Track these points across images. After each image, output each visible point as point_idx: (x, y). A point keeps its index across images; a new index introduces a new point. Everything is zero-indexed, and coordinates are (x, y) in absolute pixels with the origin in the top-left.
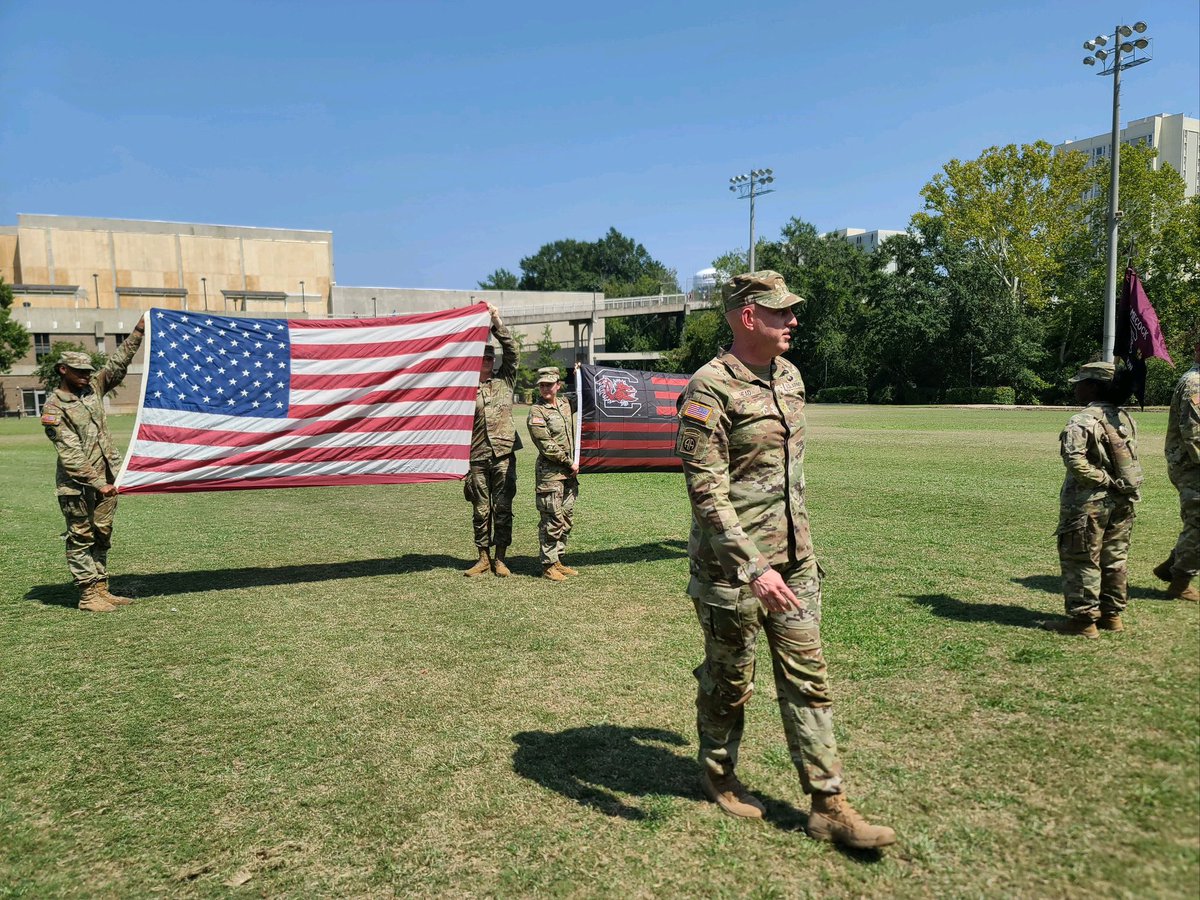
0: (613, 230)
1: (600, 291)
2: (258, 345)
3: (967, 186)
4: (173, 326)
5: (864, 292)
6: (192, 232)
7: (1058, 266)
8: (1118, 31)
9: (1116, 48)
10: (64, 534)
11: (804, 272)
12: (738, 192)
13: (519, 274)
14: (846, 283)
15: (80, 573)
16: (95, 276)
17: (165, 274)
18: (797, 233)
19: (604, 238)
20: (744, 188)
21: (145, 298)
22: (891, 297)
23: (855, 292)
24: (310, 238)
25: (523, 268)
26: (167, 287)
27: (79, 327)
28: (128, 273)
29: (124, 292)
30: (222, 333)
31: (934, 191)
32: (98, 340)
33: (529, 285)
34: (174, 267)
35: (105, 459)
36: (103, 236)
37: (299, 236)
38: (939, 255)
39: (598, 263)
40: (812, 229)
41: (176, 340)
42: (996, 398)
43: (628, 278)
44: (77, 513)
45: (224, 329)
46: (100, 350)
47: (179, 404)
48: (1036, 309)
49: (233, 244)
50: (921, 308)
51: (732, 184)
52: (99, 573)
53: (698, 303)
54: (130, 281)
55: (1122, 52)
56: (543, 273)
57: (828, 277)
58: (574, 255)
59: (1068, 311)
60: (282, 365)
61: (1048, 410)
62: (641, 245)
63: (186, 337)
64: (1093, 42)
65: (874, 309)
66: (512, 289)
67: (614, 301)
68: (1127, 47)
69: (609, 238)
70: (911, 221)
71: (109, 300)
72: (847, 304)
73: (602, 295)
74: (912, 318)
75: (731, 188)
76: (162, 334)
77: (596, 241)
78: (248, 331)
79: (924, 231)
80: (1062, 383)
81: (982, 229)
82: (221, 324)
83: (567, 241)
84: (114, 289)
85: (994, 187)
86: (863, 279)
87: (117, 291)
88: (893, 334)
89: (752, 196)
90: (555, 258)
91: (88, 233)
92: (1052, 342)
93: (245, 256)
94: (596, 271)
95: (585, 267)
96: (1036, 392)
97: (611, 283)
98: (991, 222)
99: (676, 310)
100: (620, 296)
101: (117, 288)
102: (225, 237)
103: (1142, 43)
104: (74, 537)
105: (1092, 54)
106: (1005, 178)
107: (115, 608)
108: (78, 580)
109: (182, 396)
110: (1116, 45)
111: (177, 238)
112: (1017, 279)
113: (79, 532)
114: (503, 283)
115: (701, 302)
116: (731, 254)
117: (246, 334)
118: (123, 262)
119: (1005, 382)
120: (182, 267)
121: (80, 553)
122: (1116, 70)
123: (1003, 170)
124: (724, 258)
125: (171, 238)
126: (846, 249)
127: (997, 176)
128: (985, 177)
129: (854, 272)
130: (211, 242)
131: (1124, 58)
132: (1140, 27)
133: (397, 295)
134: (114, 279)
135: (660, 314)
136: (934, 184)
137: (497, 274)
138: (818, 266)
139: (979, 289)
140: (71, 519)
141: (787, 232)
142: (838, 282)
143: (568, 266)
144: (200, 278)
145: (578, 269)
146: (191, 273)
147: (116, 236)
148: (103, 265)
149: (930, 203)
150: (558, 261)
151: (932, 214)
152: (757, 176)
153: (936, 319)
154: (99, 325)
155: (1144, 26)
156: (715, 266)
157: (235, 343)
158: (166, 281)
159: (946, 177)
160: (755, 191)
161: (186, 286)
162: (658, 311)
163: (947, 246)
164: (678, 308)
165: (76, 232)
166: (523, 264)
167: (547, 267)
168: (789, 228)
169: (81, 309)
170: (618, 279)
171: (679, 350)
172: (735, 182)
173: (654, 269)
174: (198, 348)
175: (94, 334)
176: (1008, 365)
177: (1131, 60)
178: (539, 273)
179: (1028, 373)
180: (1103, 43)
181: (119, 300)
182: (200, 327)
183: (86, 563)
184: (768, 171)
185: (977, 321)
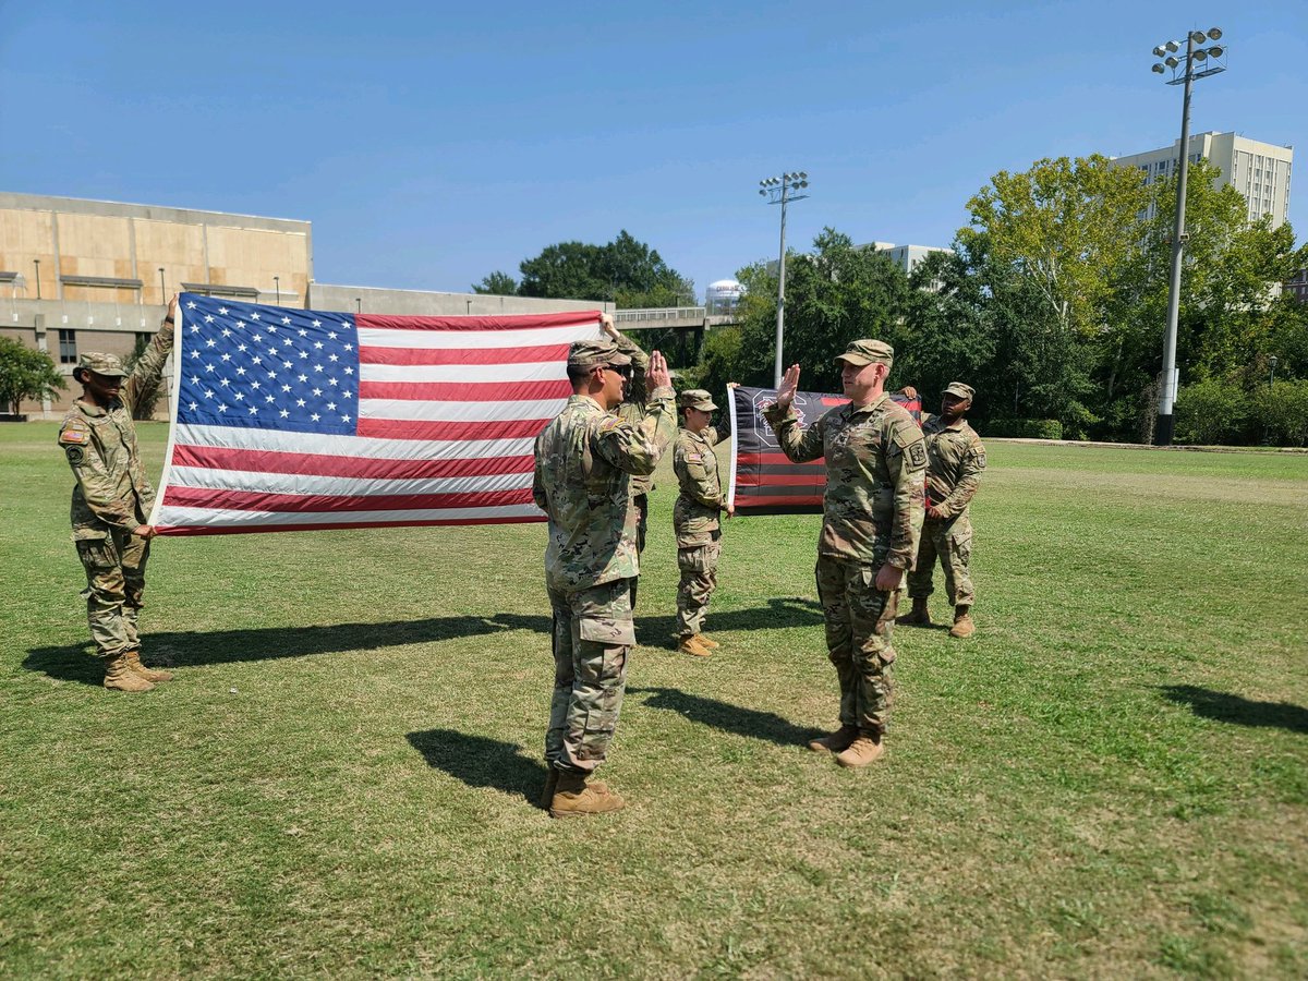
0: (624, 233)
1: (610, 300)
2: (319, 345)
3: (1017, 201)
4: (209, 319)
5: (903, 312)
6: (148, 215)
7: (1111, 291)
8: (1190, 36)
9: (1188, 56)
10: (85, 592)
11: (837, 288)
12: (768, 197)
13: (518, 278)
14: (883, 301)
15: (107, 641)
16: (36, 262)
17: (117, 262)
18: (831, 245)
19: (614, 242)
20: (775, 193)
21: (92, 289)
22: (933, 319)
23: (892, 312)
24: (284, 228)
25: (523, 272)
26: (119, 277)
27: (16, 319)
28: (73, 260)
29: (69, 281)
30: (272, 329)
31: (981, 204)
32: (39, 335)
33: (529, 290)
34: (127, 255)
35: (135, 493)
36: (45, 217)
37: (273, 225)
38: (986, 275)
39: (607, 270)
40: (847, 241)
41: (214, 337)
42: (1043, 432)
43: (640, 287)
44: (101, 562)
45: (275, 325)
46: (41, 347)
47: (219, 418)
48: (1086, 337)
49: (195, 231)
50: (965, 332)
51: (762, 188)
52: (131, 640)
53: (718, 317)
54: (75, 269)
55: (1195, 61)
56: (546, 278)
57: (863, 294)
58: (580, 260)
59: (1120, 340)
60: (349, 371)
61: (1096, 446)
62: (654, 252)
63: (227, 332)
64: (1163, 48)
65: (913, 331)
66: (510, 294)
67: (626, 312)
68: (1200, 55)
69: (620, 242)
70: (956, 237)
71: (51, 290)
72: (883, 324)
73: (614, 304)
74: (956, 343)
75: (761, 192)
76: (195, 329)
77: (605, 245)
78: (305, 328)
79: (970, 248)
80: (1111, 417)
81: (1032, 248)
82: (270, 318)
83: (573, 243)
84: (58, 278)
85: (1045, 202)
86: (901, 298)
87: (61, 280)
88: (936, 360)
89: (783, 202)
90: (559, 262)
91: (28, 213)
92: (1101, 374)
93: (208, 245)
94: (604, 278)
95: (593, 273)
96: (1083, 425)
97: (621, 292)
98: (1041, 240)
99: (695, 324)
100: (631, 307)
101: (61, 276)
102: (187, 223)
103: (1217, 52)
104: (98, 594)
105: (1162, 61)
106: (1057, 193)
107: (152, 685)
108: (104, 650)
109: (223, 408)
110: (1189, 52)
111: (131, 222)
112: (1066, 304)
113: (105, 587)
114: (499, 286)
115: (722, 317)
116: (756, 265)
117: (303, 332)
118: (68, 248)
119: (1052, 415)
120: (136, 256)
121: (107, 614)
122: (1187, 80)
123: (1055, 185)
124: (748, 269)
125: (123, 222)
126: (883, 264)
127: (1048, 191)
128: (1036, 192)
129: (891, 290)
130: (170, 227)
131: (1197, 68)
132: (1215, 33)
133: (383, 297)
134: (58, 266)
135: (676, 329)
136: (981, 197)
137: (493, 277)
138: (852, 282)
139: (1027, 313)
140: (93, 570)
141: (820, 244)
142: (873, 300)
143: (573, 272)
144: (157, 269)
145: (585, 275)
146: (147, 262)
147: (61, 217)
148: (46, 250)
149: (977, 218)
150: (562, 266)
151: (979, 229)
152: (790, 180)
153: (980, 344)
154: (39, 318)
155: (1220, 33)
156: (738, 277)
157: (288, 342)
158: (117, 271)
159: (994, 190)
160: (787, 196)
161: (141, 277)
162: (675, 325)
163: (995, 266)
164: (696, 322)
165: (14, 211)
166: (523, 268)
167: (550, 272)
168: (822, 239)
169: (18, 299)
170: (629, 288)
171: (697, 368)
172: (765, 186)
173: (669, 278)
174: (242, 348)
175: (34, 329)
176: (1056, 397)
177: (1203, 69)
178: (541, 278)
179: (1076, 405)
180: (1174, 49)
181: (63, 292)
182: (243, 321)
183: (115, 628)
184: (803, 175)
185: (1024, 347)
